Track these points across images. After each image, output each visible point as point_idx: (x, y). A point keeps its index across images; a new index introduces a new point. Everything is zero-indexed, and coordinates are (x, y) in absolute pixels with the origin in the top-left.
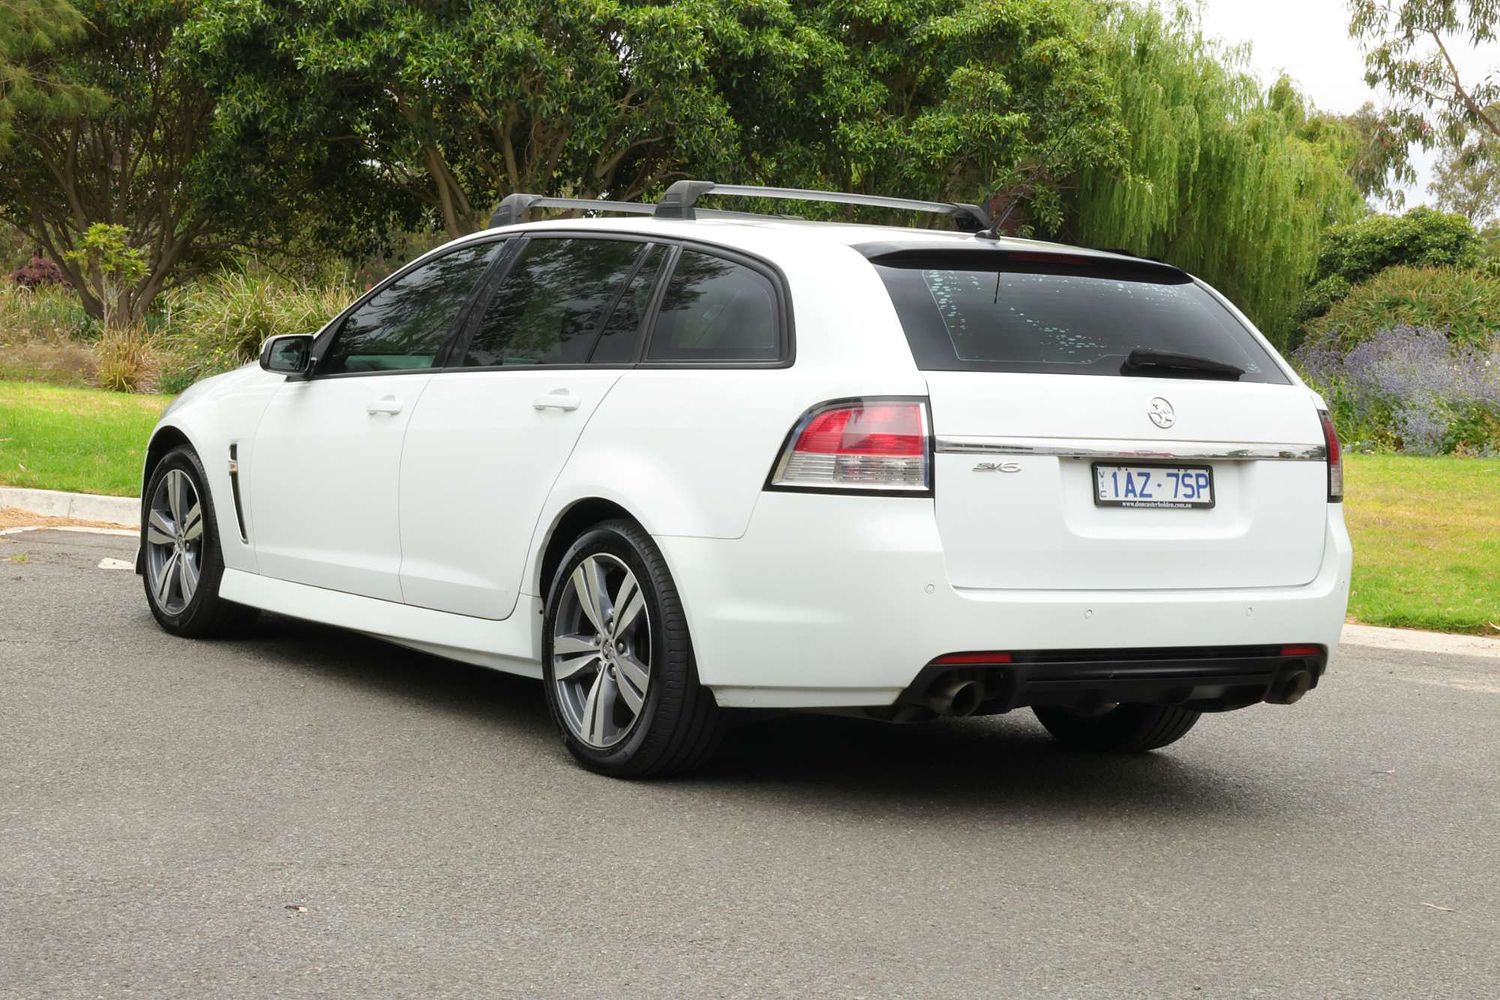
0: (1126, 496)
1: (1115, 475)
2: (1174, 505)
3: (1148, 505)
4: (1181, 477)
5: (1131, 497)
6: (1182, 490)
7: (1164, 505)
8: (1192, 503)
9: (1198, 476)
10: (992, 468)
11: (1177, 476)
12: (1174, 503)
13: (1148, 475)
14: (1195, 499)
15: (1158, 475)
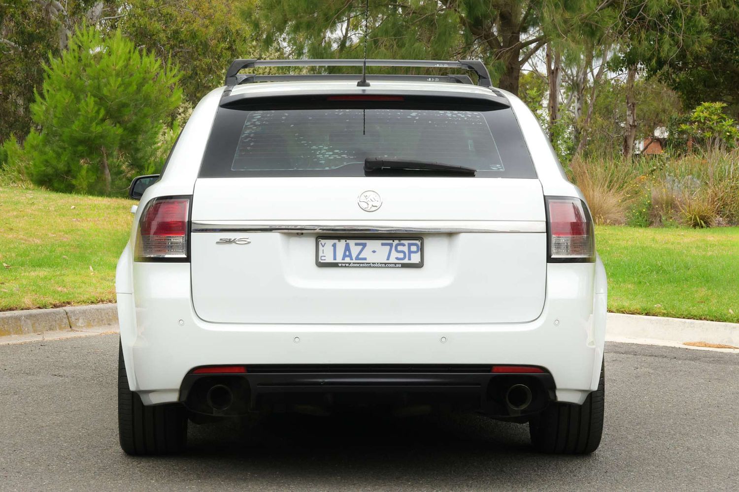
0: (343, 259)
1: (334, 246)
2: (386, 265)
3: (361, 265)
4: (394, 245)
5: (347, 260)
6: (394, 254)
7: (376, 265)
8: (402, 264)
9: (410, 245)
10: (229, 241)
11: (391, 245)
12: (385, 264)
13: (364, 245)
14: (406, 261)
15: (372, 245)
